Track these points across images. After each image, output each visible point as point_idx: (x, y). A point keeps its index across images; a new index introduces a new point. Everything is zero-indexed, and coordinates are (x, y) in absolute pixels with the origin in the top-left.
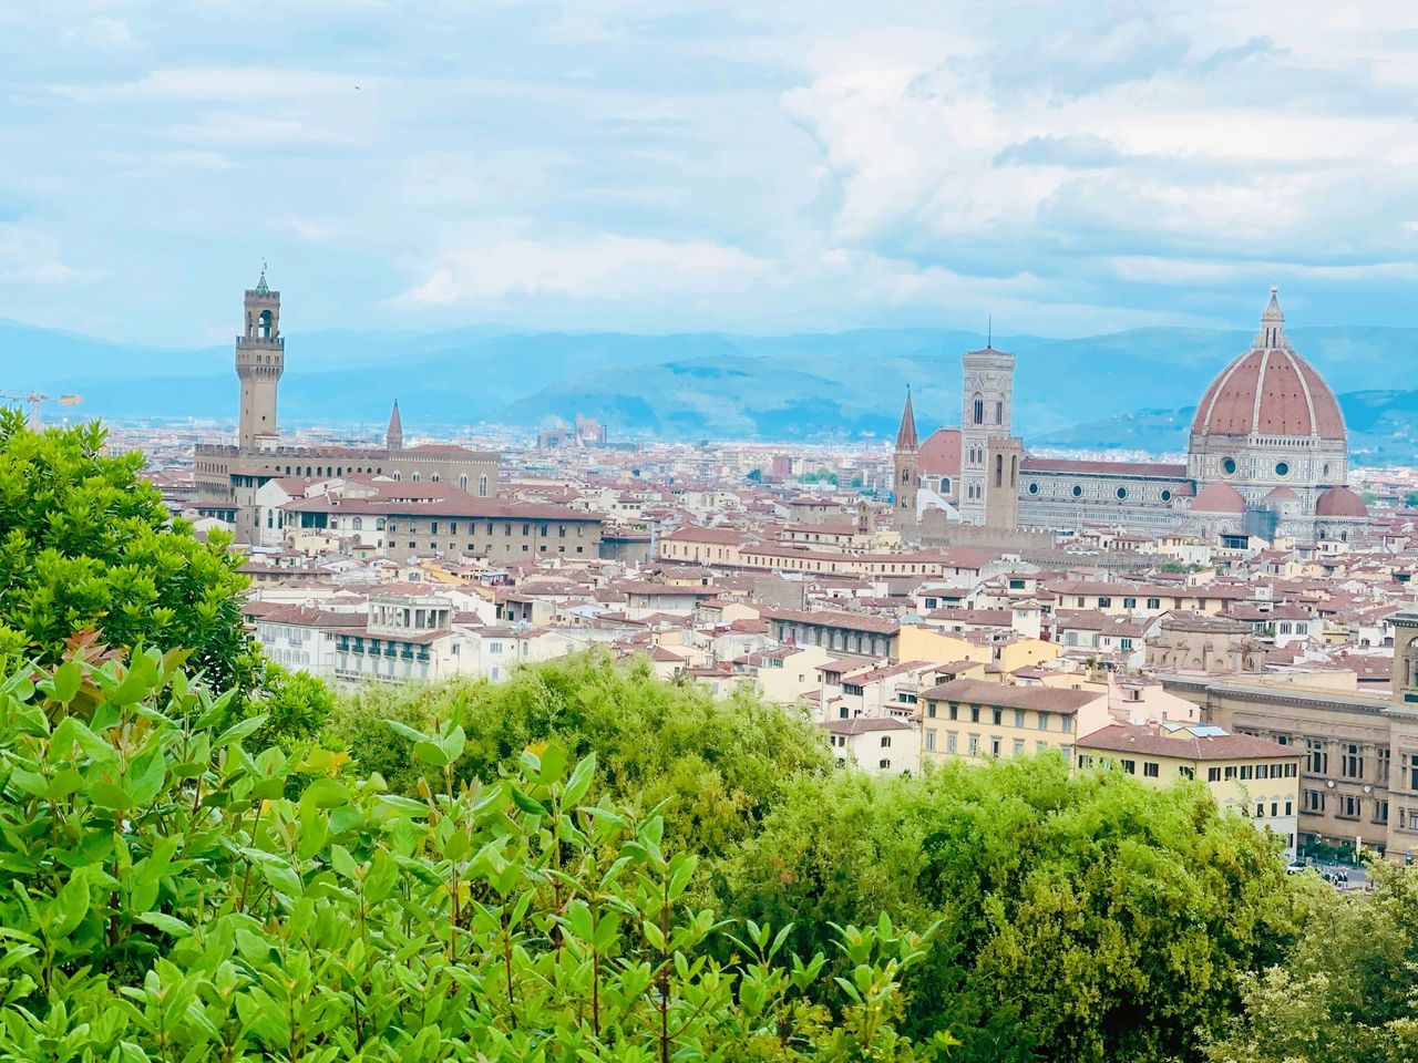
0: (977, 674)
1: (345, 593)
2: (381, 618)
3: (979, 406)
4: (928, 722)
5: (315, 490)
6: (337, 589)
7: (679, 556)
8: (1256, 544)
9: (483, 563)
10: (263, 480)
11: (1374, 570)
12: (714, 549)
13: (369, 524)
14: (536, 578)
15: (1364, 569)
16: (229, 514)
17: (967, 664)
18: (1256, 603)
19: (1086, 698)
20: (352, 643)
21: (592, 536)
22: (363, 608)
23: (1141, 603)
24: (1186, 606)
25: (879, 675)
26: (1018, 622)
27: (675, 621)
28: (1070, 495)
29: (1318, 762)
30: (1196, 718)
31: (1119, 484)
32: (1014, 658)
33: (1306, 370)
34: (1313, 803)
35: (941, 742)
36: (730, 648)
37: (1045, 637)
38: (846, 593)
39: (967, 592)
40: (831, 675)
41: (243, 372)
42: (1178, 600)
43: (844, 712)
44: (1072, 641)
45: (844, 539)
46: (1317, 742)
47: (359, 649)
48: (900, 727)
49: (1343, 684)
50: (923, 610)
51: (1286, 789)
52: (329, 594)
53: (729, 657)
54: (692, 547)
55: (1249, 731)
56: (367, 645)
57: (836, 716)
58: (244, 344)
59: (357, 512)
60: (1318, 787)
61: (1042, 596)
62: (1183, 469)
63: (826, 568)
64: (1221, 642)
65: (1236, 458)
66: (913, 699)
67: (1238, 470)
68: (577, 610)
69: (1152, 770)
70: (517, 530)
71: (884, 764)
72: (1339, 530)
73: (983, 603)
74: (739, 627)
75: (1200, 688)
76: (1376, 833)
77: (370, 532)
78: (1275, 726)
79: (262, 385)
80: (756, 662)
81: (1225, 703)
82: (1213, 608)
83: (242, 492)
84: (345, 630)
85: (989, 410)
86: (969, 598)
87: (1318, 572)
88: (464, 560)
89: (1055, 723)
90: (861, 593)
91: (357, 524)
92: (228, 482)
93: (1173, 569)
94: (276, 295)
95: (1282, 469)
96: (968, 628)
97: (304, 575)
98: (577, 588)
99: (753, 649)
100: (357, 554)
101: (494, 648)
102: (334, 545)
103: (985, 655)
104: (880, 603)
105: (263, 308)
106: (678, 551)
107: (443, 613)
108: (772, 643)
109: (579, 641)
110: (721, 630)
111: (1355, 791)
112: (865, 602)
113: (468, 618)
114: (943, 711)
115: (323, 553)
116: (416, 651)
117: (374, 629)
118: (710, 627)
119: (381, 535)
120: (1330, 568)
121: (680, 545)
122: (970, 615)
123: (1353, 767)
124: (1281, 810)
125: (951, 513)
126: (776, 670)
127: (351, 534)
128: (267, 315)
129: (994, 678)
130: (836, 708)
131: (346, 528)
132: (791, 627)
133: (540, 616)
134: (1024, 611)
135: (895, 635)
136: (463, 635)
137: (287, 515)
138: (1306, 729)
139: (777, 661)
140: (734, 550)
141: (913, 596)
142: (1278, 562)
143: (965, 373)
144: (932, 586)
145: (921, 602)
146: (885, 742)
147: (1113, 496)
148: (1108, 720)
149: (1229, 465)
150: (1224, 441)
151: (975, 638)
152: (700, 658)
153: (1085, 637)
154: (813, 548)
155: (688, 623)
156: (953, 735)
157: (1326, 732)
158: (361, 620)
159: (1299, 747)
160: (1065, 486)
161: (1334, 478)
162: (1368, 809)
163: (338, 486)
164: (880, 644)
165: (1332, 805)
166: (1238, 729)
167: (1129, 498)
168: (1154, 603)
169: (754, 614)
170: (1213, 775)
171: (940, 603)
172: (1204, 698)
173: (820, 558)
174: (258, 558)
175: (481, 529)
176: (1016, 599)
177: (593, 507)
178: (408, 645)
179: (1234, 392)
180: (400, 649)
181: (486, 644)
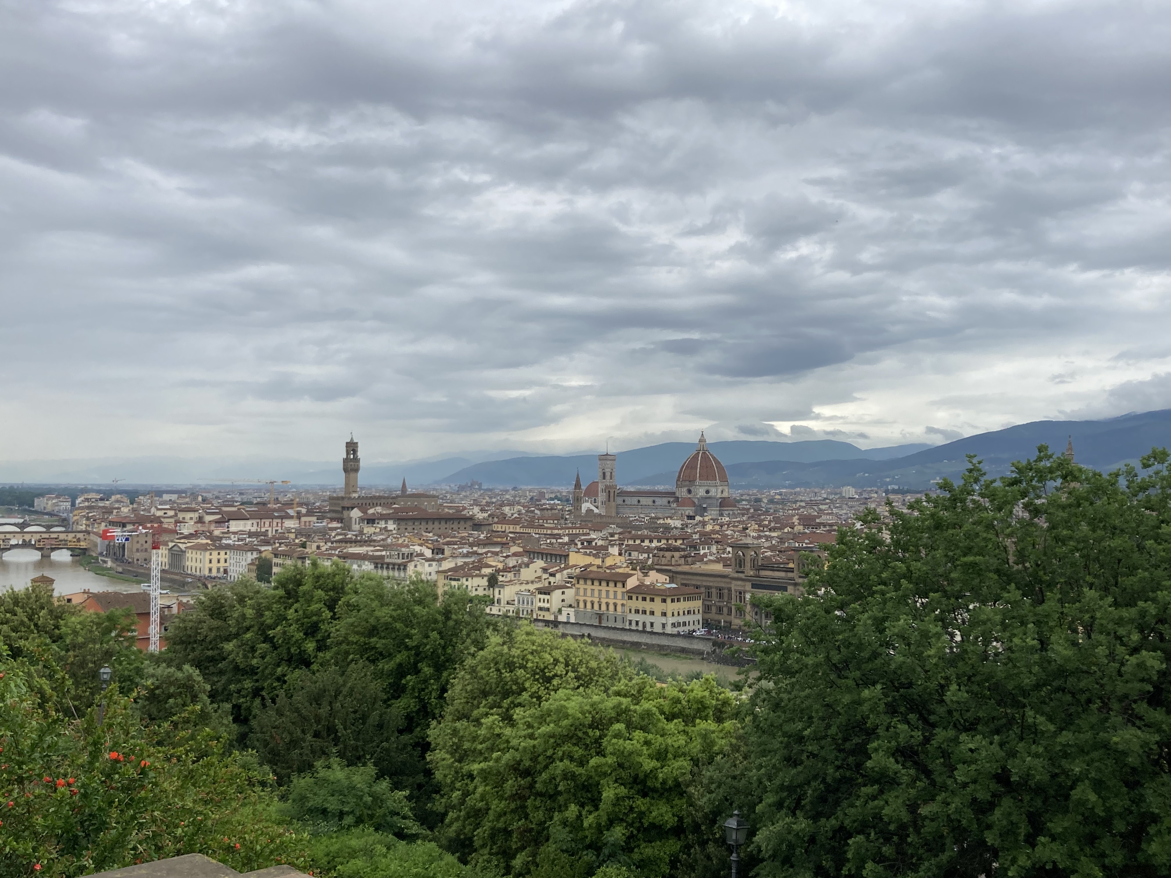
0: (594, 569)
1: (378, 548)
2: (390, 556)
3: (604, 474)
4: (577, 586)
5: (371, 511)
6: (375, 546)
7: (499, 529)
8: (698, 518)
9: (431, 535)
10: (353, 508)
11: (737, 526)
12: (511, 526)
13: (390, 522)
14: (448, 539)
15: (733, 526)
16: (340, 520)
17: (591, 565)
18: (694, 540)
19: (631, 575)
20: (379, 566)
21: (469, 523)
22: (384, 553)
23: (655, 541)
24: (670, 542)
25: (561, 570)
26: (611, 550)
27: (492, 553)
28: (636, 503)
29: (709, 595)
30: (668, 581)
31: (653, 498)
32: (609, 562)
33: (714, 458)
34: (707, 609)
35: (582, 592)
36: (512, 562)
37: (620, 554)
38: (554, 541)
39: (595, 539)
40: (545, 570)
41: (346, 470)
42: (667, 540)
43: (550, 583)
44: (630, 555)
45: (556, 522)
46: (708, 588)
47: (382, 568)
48: (568, 587)
49: (718, 568)
50: (579, 546)
51: (697, 604)
52: (372, 548)
53: (511, 565)
54: (504, 526)
55: (686, 585)
56: (385, 566)
57: (547, 585)
58: (346, 461)
59: (385, 518)
60: (709, 603)
61: (620, 539)
62: (674, 493)
63: (549, 532)
64: (677, 554)
65: (692, 489)
66: (572, 578)
67: (693, 494)
68: (460, 550)
69: (652, 600)
70: (443, 523)
71: (563, 601)
72: (727, 512)
73: (600, 543)
74: (515, 554)
75: (670, 571)
76: (728, 618)
77: (391, 526)
78: (693, 582)
79: (352, 475)
80: (520, 566)
81: (678, 576)
82: (679, 542)
83: (345, 513)
84: (377, 561)
85: (608, 475)
86: (596, 541)
87: (717, 528)
88: (424, 534)
89: (619, 585)
90: (559, 541)
91: (386, 523)
92: (340, 509)
93: (667, 528)
94: (357, 443)
95: (707, 492)
96: (594, 552)
97: (366, 541)
98: (463, 542)
99: (519, 562)
100: (386, 533)
101: (430, 565)
102: (378, 530)
103: (599, 562)
104: (566, 544)
105: (352, 447)
106: (498, 528)
107: (412, 554)
108: (526, 560)
109: (460, 562)
110: (508, 556)
111: (721, 604)
112: (560, 543)
113: (421, 555)
114: (582, 582)
115: (374, 533)
116: (402, 567)
117: (387, 560)
118: (505, 555)
119: (395, 526)
120: (722, 526)
121: (500, 526)
122: (596, 548)
123: (721, 596)
124: (696, 612)
125: (596, 511)
126: (527, 569)
127: (384, 526)
128: (353, 450)
129: (600, 570)
130: (547, 582)
131: (382, 524)
132: (532, 554)
133: (447, 553)
134: (612, 545)
135: (568, 555)
136: (419, 561)
137: (362, 520)
138: (704, 584)
139: (527, 566)
140: (518, 527)
141: (576, 541)
142: (704, 524)
143: (599, 462)
144: (583, 538)
145: (579, 543)
146: (563, 593)
147: (651, 503)
148: (637, 583)
149: (689, 491)
150: (687, 483)
151: (596, 556)
152: (500, 566)
153: (634, 554)
154: (546, 525)
155: (496, 554)
156: (585, 589)
157: (711, 584)
158: (383, 557)
159: (703, 590)
160: (634, 500)
161: (725, 495)
162: (725, 610)
163: (379, 509)
164: (563, 559)
165: (714, 609)
166: (682, 584)
167: (657, 503)
168: (659, 541)
169: (521, 550)
170: (673, 601)
171: (585, 544)
172: (671, 574)
173: (547, 528)
174: (349, 536)
175: (430, 523)
176: (611, 541)
177: (471, 513)
178: (399, 565)
179: (691, 465)
180: (396, 567)
181: (427, 564)
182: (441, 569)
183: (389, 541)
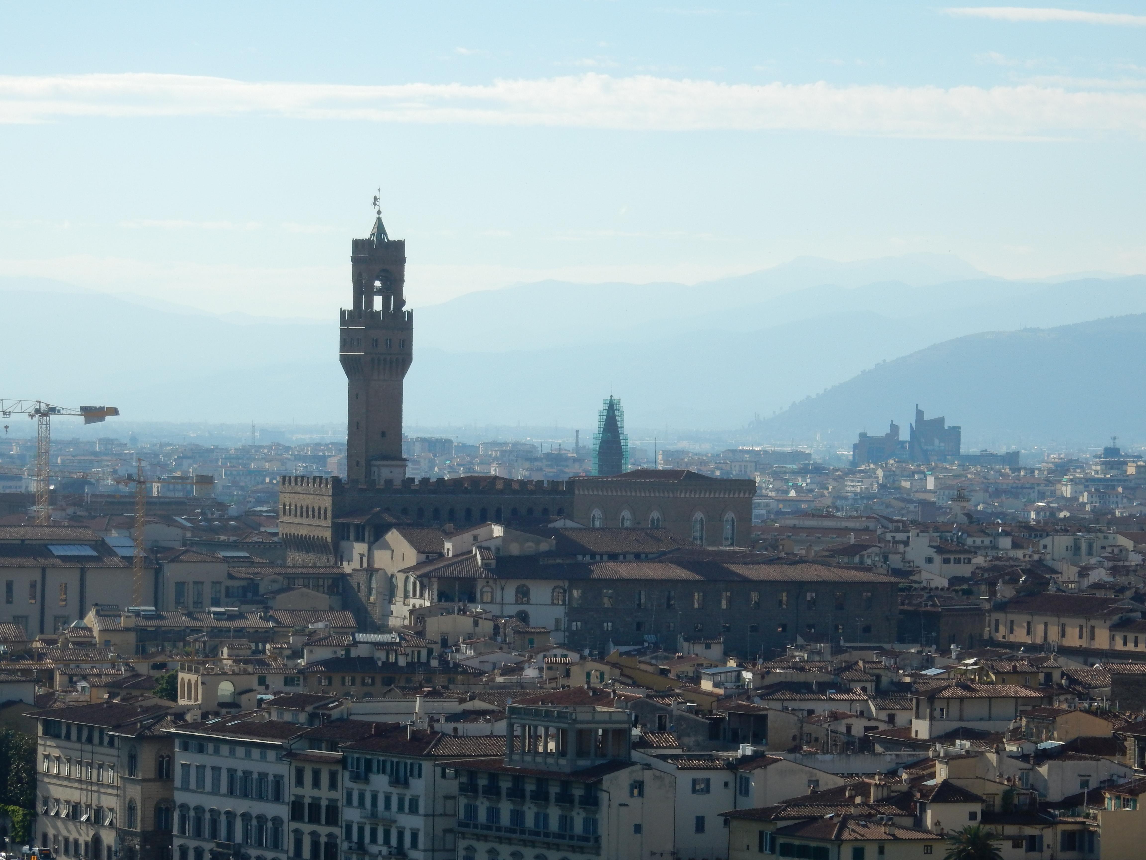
1: (478, 705)
5: (457, 544)
7: (1018, 636)
10: (382, 531)
12: (1073, 624)
13: (541, 592)
16: (331, 582)
20: (482, 782)
21: (888, 607)
36: (1059, 782)
41: (351, 362)
47: (492, 793)
52: (454, 706)
53: (1055, 795)
54: (1039, 621)
56: (505, 785)
58: (352, 322)
59: (522, 573)
77: (543, 607)
79: (380, 384)
83: (351, 548)
84: (473, 761)
88: (685, 647)
91: (523, 595)
92: (328, 534)
94: (400, 246)
99: (1094, 781)
100: (521, 642)
101: (699, 787)
102: (486, 626)
105: (378, 262)
106: (1015, 628)
107: (620, 734)
108: (1124, 771)
109: (830, 773)
110: (1047, 754)
115: (469, 640)
116: (578, 792)
117: (514, 759)
118: (1030, 748)
119: (559, 611)
121: (1021, 619)
127: (512, 610)
128: (386, 276)
131: (505, 602)
133: (778, 733)
136: (648, 767)
137: (419, 581)
163: (492, 535)
169: (1105, 728)
174: (363, 650)
178: (566, 783)
180: (554, 790)
181: (685, 779)
182: (747, 804)
183: (530, 673)
